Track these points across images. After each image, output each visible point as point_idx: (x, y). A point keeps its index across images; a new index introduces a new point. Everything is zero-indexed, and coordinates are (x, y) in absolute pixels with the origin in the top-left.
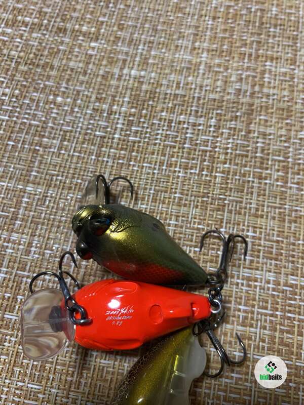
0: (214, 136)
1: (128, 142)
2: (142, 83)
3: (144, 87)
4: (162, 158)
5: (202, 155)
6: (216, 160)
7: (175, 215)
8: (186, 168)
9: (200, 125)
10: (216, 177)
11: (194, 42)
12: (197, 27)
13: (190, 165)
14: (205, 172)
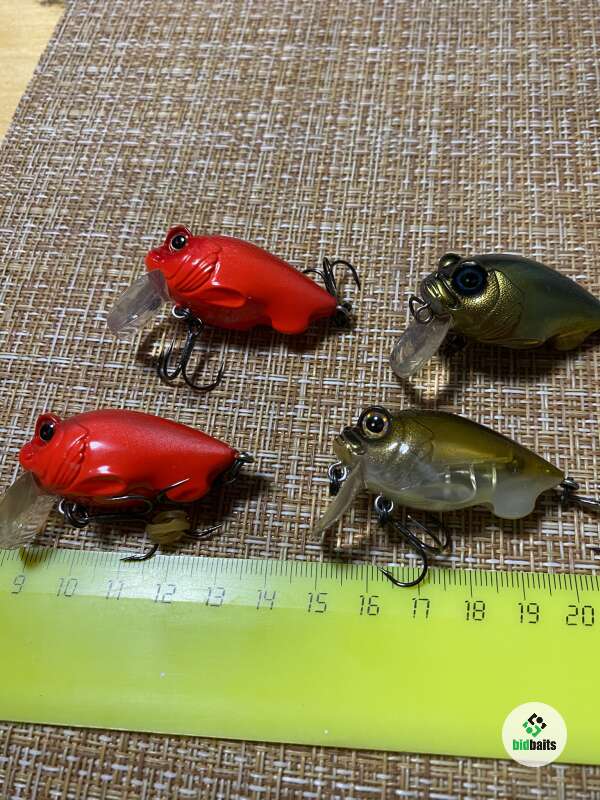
0: (570, 140)
1: (451, 158)
2: (453, 89)
3: (456, 93)
4: (504, 172)
5: (559, 164)
6: (581, 168)
7: (539, 239)
8: (540, 181)
9: (547, 128)
10: (585, 188)
11: (514, 32)
12: (513, 14)
13: (545, 178)
14: (568, 184)
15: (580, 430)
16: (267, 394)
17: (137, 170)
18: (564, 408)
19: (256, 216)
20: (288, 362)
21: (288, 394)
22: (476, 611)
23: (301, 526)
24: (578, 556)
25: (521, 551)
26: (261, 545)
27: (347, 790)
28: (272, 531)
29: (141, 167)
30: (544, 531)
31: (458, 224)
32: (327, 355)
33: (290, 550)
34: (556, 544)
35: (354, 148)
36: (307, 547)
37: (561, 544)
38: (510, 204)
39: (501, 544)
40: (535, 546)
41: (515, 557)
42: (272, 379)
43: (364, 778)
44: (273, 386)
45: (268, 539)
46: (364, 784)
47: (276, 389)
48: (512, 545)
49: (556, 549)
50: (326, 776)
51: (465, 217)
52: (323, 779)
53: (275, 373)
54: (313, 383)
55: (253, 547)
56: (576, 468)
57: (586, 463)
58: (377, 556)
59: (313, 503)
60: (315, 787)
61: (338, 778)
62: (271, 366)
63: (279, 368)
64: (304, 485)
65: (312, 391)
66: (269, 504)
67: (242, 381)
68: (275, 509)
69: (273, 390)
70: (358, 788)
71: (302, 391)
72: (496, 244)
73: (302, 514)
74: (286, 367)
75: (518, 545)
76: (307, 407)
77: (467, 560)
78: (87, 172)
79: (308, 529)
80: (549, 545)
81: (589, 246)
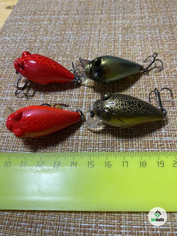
0: (159, 35)
1: (125, 41)
2: (124, 24)
3: (126, 25)
4: (141, 44)
5: (157, 41)
6: (163, 42)
8: (152, 45)
9: (152, 33)
11: (141, 10)
12: (140, 6)
14: (160, 46)
15: (171, 110)
16: (73, 105)
17: (33, 47)
18: (165, 104)
19: (68, 57)
20: (79, 96)
21: (79, 104)
22: (143, 164)
23: (85, 142)
24: (174, 147)
25: (156, 146)
26: (72, 149)
27: (103, 227)
28: (75, 144)
29: (34, 47)
30: (163, 140)
31: (129, 57)
32: (91, 93)
33: (81, 150)
34: (167, 143)
35: (97, 39)
36: (87, 148)
37: (169, 143)
38: (143, 51)
39: (150, 144)
40: (160, 144)
41: (155, 148)
42: (74, 100)
43: (109, 222)
44: (75, 102)
45: (74, 147)
46: (109, 224)
47: (76, 103)
48: (153, 144)
49: (167, 145)
50: (96, 222)
51: (131, 55)
52: (95, 224)
53: (75, 98)
54: (87, 101)
55: (69, 149)
56: (171, 121)
57: (174, 119)
58: (110, 150)
59: (88, 135)
60: (92, 226)
61: (100, 223)
62: (74, 97)
63: (76, 97)
64: (86, 130)
65: (87, 103)
66: (74, 136)
67: (65, 101)
68: (76, 138)
69: (75, 103)
70: (107, 226)
71: (84, 103)
72: (140, 62)
73: (85, 139)
74: (79, 97)
75: (155, 144)
76: (85, 108)
77: (139, 150)
78: (18, 48)
79: (87, 143)
80: (165, 144)
81: (168, 61)
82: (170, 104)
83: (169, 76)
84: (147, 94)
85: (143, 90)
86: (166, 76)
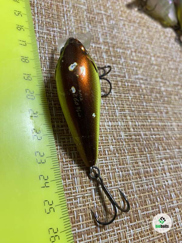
82: (117, 136)
83: (156, 141)
84: (125, 112)
85: (128, 107)
86: (154, 137)
